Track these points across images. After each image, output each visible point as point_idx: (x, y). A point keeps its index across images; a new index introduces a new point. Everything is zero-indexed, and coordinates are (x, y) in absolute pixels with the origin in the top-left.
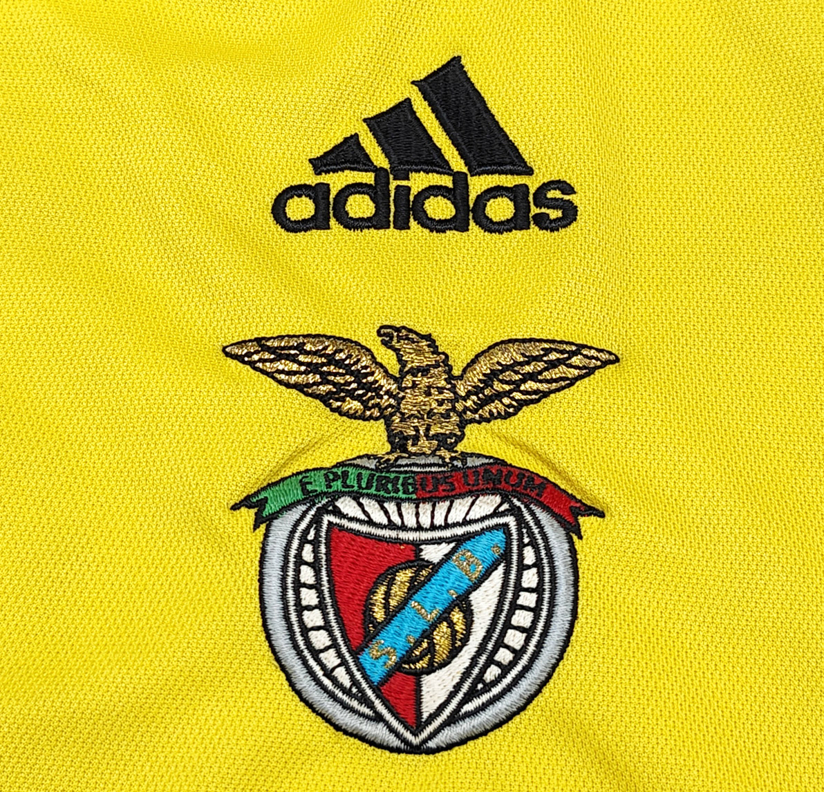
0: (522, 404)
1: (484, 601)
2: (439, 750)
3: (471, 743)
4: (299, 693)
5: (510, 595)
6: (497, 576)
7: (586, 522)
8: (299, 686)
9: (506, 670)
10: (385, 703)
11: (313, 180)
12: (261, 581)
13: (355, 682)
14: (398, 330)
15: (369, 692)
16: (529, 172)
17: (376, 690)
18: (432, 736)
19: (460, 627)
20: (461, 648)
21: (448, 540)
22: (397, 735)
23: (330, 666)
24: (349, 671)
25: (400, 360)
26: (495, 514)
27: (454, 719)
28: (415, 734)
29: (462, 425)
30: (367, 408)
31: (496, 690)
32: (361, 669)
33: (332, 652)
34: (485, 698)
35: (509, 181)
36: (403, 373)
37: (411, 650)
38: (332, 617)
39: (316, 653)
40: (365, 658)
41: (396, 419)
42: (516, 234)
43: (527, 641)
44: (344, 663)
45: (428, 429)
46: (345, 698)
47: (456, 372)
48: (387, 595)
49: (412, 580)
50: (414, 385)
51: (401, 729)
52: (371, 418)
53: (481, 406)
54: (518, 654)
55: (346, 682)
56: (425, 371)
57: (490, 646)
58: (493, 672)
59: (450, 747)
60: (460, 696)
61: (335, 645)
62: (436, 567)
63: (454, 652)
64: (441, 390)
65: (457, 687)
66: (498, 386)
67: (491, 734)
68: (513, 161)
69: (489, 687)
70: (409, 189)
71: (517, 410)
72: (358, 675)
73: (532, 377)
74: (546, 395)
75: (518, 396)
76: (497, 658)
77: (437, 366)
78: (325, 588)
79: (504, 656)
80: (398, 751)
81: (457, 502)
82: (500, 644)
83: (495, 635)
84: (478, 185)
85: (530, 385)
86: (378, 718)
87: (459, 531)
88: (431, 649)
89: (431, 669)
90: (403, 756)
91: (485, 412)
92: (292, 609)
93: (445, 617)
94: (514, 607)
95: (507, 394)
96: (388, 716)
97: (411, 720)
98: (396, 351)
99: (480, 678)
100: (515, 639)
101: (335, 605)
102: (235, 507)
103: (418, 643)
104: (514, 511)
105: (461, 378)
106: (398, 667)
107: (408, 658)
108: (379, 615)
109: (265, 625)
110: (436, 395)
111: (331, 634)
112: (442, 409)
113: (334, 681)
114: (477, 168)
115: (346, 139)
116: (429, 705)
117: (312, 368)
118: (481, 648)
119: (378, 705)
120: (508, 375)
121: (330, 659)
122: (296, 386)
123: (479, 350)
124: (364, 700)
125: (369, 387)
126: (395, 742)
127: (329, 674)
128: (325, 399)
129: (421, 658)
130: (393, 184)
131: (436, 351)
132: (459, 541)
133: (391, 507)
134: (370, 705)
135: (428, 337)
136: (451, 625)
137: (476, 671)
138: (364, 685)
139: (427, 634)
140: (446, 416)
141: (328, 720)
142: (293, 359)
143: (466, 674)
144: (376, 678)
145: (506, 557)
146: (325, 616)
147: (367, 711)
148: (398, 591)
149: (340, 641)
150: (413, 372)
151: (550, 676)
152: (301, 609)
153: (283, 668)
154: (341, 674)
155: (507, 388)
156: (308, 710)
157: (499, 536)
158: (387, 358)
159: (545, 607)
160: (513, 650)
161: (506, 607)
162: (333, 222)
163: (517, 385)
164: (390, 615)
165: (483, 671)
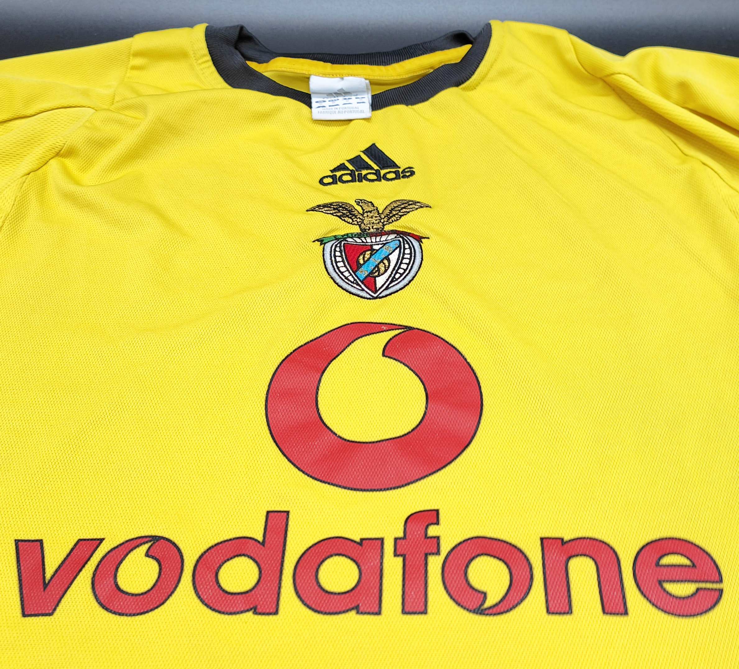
0: (401, 216)
1: (394, 258)
2: (383, 297)
3: (393, 295)
4: (337, 284)
5: (401, 255)
6: (397, 251)
7: (423, 240)
8: (337, 282)
9: (401, 275)
10: (365, 285)
11: (331, 174)
12: (323, 255)
13: (355, 280)
14: (361, 200)
15: (360, 283)
16: (400, 168)
17: (362, 282)
18: (380, 293)
19: (387, 264)
20: (387, 270)
21: (381, 244)
22: (370, 294)
23: (347, 276)
24: (353, 277)
25: (362, 209)
26: (396, 237)
27: (387, 288)
28: (375, 293)
29: (384, 225)
30: (353, 221)
31: (399, 280)
32: (356, 276)
33: (347, 272)
34: (396, 282)
35: (394, 170)
36: (364, 213)
37: (373, 270)
38: (346, 264)
39: (342, 273)
40: (358, 273)
41: (363, 225)
42: (396, 181)
43: (408, 267)
44: (351, 275)
45: (373, 227)
46: (352, 284)
47: (380, 212)
48: (364, 258)
49: (371, 253)
50: (368, 216)
51: (370, 293)
52: (354, 224)
53: (389, 220)
54: (405, 270)
55: (352, 280)
56: (370, 212)
57: (396, 268)
58: (398, 276)
59: (386, 296)
60: (388, 282)
61: (348, 270)
62: (377, 250)
63: (386, 271)
64: (376, 217)
65: (387, 280)
66: (394, 213)
67: (399, 292)
68: (394, 165)
69: (397, 280)
70: (361, 174)
71: (400, 218)
72: (356, 278)
73: (404, 208)
74: (409, 212)
75: (400, 214)
76: (399, 271)
77: (374, 210)
78: (344, 257)
79: (401, 271)
80: (370, 299)
81: (383, 237)
82: (399, 268)
83: (398, 266)
84: (383, 172)
85: (404, 210)
86: (363, 290)
87: (385, 242)
88: (379, 270)
89: (379, 275)
90: (371, 300)
91: (391, 221)
92: (334, 262)
93: (382, 261)
94: (403, 258)
95: (397, 214)
96: (366, 289)
97: (374, 290)
98: (361, 206)
99: (394, 277)
100: (404, 266)
101: (347, 260)
102: (314, 241)
103: (374, 269)
104: (401, 237)
105: (382, 213)
106: (368, 275)
107: (372, 272)
108: (361, 262)
109: (325, 267)
110: (374, 218)
111: (346, 268)
112: (377, 222)
113: (348, 280)
114: (383, 168)
115: (341, 165)
116: (379, 285)
117: (334, 209)
118: (394, 269)
119: (363, 286)
120: (397, 209)
121: (347, 274)
122: (330, 214)
123: (387, 205)
124: (358, 285)
125: (354, 215)
126: (369, 296)
127: (346, 278)
128: (340, 217)
129: (376, 272)
130: (357, 173)
131: (374, 206)
132: (385, 244)
133: (363, 239)
134: (360, 286)
135: (371, 202)
136: (384, 263)
137: (393, 275)
138: (358, 280)
139: (377, 266)
140: (378, 223)
141: (347, 291)
142: (330, 207)
143: (390, 276)
144: (362, 279)
145: (400, 246)
146: (344, 263)
147: (359, 288)
148: (367, 256)
149: (350, 269)
150: (367, 212)
151: (416, 275)
152: (336, 262)
153: (332, 278)
154: (350, 278)
155: (397, 212)
156: (341, 289)
157: (398, 242)
158: (359, 209)
159: (413, 258)
160: (404, 269)
161: (401, 258)
162: (338, 182)
163: (399, 211)
164: (365, 262)
165: (395, 275)
